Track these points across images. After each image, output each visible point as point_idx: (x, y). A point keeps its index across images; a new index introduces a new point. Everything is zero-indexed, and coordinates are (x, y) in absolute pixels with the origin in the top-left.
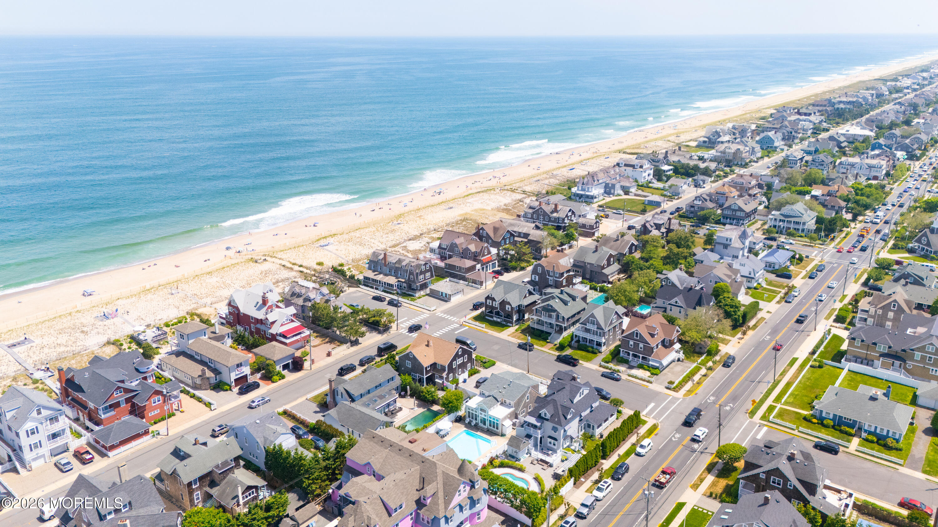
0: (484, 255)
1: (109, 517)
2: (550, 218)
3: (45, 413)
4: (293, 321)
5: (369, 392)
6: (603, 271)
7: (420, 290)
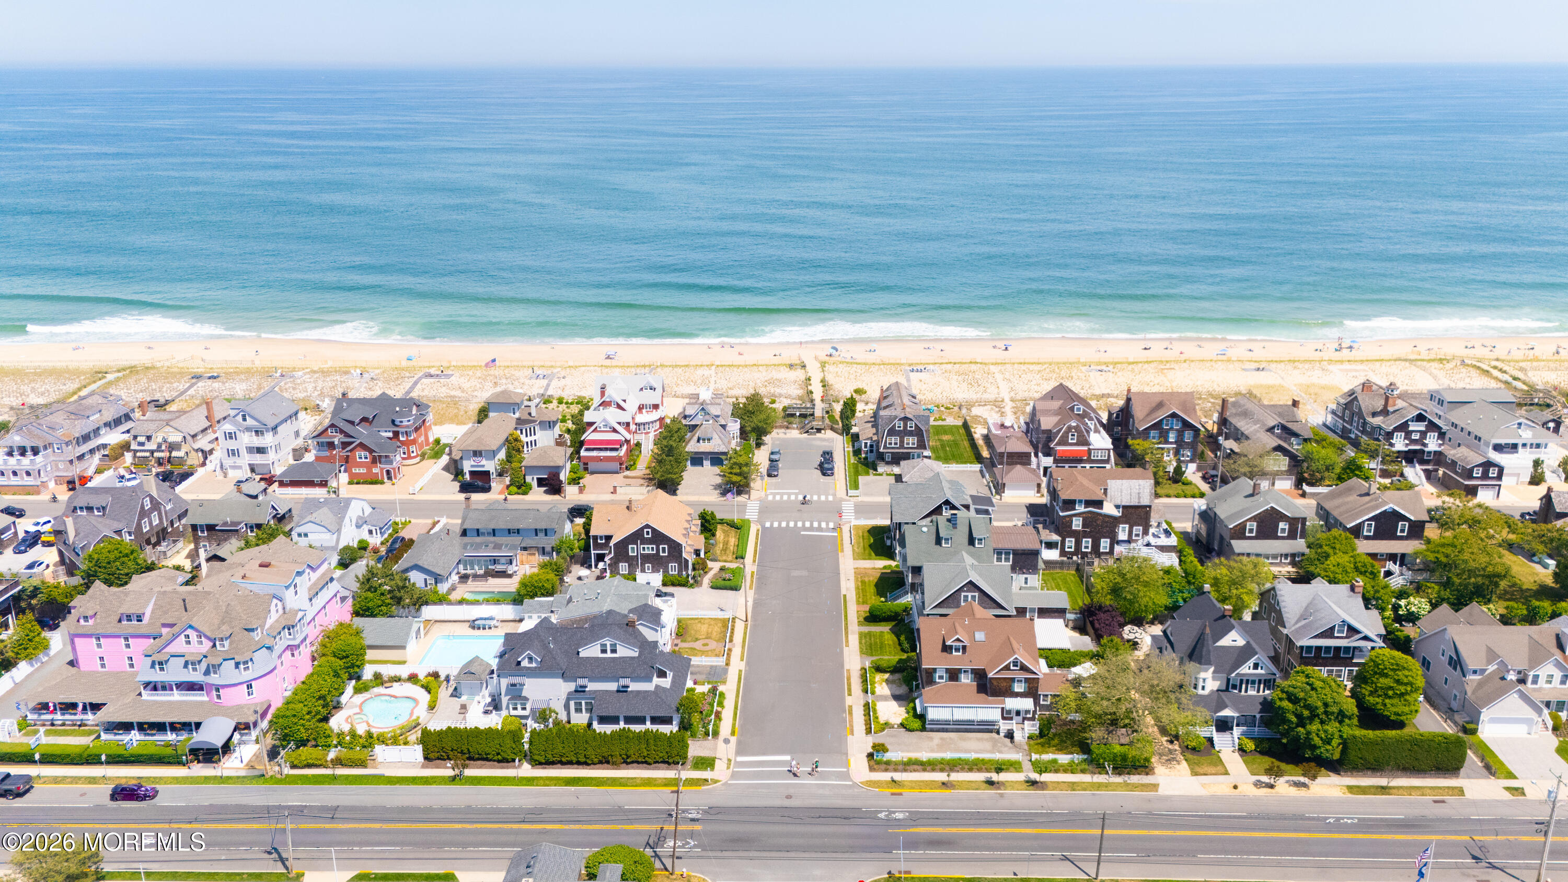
0: (1064, 442)
1: (79, 513)
2: (1365, 423)
3: (250, 422)
4: (615, 431)
5: (494, 532)
6: (1234, 543)
7: (888, 463)
